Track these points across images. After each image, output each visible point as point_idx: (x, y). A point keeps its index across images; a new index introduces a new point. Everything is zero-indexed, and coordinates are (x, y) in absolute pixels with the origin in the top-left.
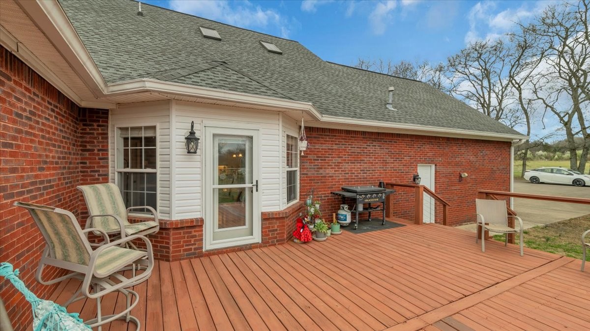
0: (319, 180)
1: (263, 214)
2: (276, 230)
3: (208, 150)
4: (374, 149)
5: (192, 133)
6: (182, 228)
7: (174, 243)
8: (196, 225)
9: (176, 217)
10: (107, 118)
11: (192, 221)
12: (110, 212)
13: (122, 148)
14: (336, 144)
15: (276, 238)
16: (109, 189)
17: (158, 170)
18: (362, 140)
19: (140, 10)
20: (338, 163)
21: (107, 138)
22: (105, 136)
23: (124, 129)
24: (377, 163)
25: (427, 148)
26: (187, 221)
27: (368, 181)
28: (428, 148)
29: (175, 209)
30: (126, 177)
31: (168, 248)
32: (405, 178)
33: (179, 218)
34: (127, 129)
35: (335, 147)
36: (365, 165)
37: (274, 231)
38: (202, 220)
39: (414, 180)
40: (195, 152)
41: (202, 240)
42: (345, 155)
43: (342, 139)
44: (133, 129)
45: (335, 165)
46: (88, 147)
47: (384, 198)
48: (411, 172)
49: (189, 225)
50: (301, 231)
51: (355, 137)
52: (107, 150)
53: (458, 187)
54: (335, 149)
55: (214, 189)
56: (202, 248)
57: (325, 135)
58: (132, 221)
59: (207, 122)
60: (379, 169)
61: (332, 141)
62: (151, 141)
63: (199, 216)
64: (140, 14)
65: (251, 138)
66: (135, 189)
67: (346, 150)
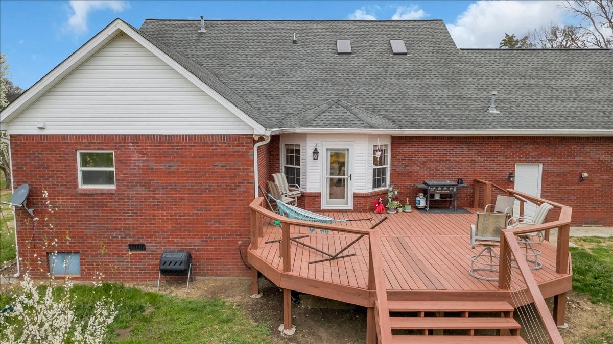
0: (406, 174)
1: (354, 194)
2: (362, 204)
3: (324, 157)
4: (461, 151)
5: (316, 150)
6: (311, 196)
7: (308, 203)
8: (318, 196)
9: (309, 191)
10: (279, 139)
11: (315, 193)
12: (282, 186)
13: (286, 154)
14: (422, 148)
15: (362, 208)
16: (282, 175)
17: (301, 167)
18: (449, 144)
19: (295, 39)
20: (423, 162)
21: (279, 149)
22: (278, 148)
23: (287, 145)
24: (464, 162)
25: (529, 148)
26: (313, 193)
27: (453, 176)
28: (532, 148)
29: (308, 187)
30: (287, 169)
31: (305, 205)
32: (498, 175)
33: (310, 192)
34: (288, 145)
35: (421, 150)
36: (451, 164)
37: (360, 204)
38: (320, 193)
39: (510, 177)
40: (317, 159)
41: (320, 203)
42: (431, 156)
43: (428, 143)
44: (290, 145)
45: (421, 164)
46: (272, 154)
47: (455, 191)
48: (507, 171)
49: (314, 195)
50: (377, 205)
51: (441, 141)
52: (279, 155)
53: (576, 187)
54: (421, 152)
55: (327, 178)
56: (320, 207)
57: (413, 141)
58: (290, 191)
59: (324, 143)
60: (466, 167)
61: (418, 145)
62: (298, 152)
63: (319, 192)
64: (295, 42)
65: (348, 150)
66: (291, 175)
67: (432, 152)
